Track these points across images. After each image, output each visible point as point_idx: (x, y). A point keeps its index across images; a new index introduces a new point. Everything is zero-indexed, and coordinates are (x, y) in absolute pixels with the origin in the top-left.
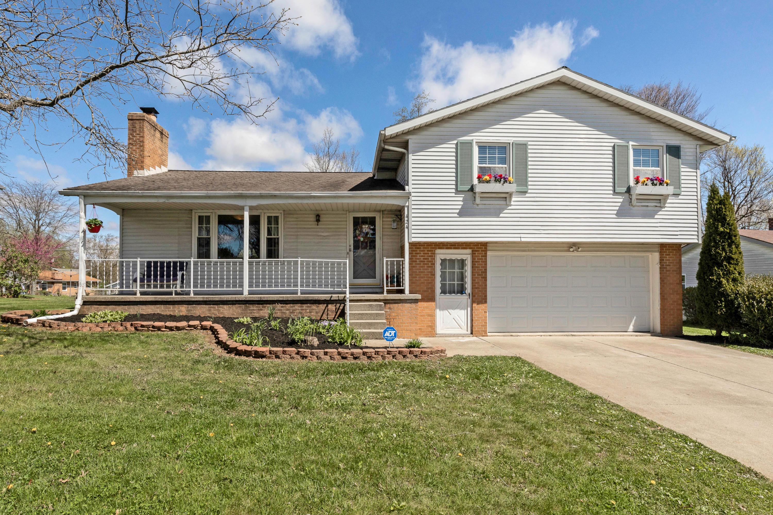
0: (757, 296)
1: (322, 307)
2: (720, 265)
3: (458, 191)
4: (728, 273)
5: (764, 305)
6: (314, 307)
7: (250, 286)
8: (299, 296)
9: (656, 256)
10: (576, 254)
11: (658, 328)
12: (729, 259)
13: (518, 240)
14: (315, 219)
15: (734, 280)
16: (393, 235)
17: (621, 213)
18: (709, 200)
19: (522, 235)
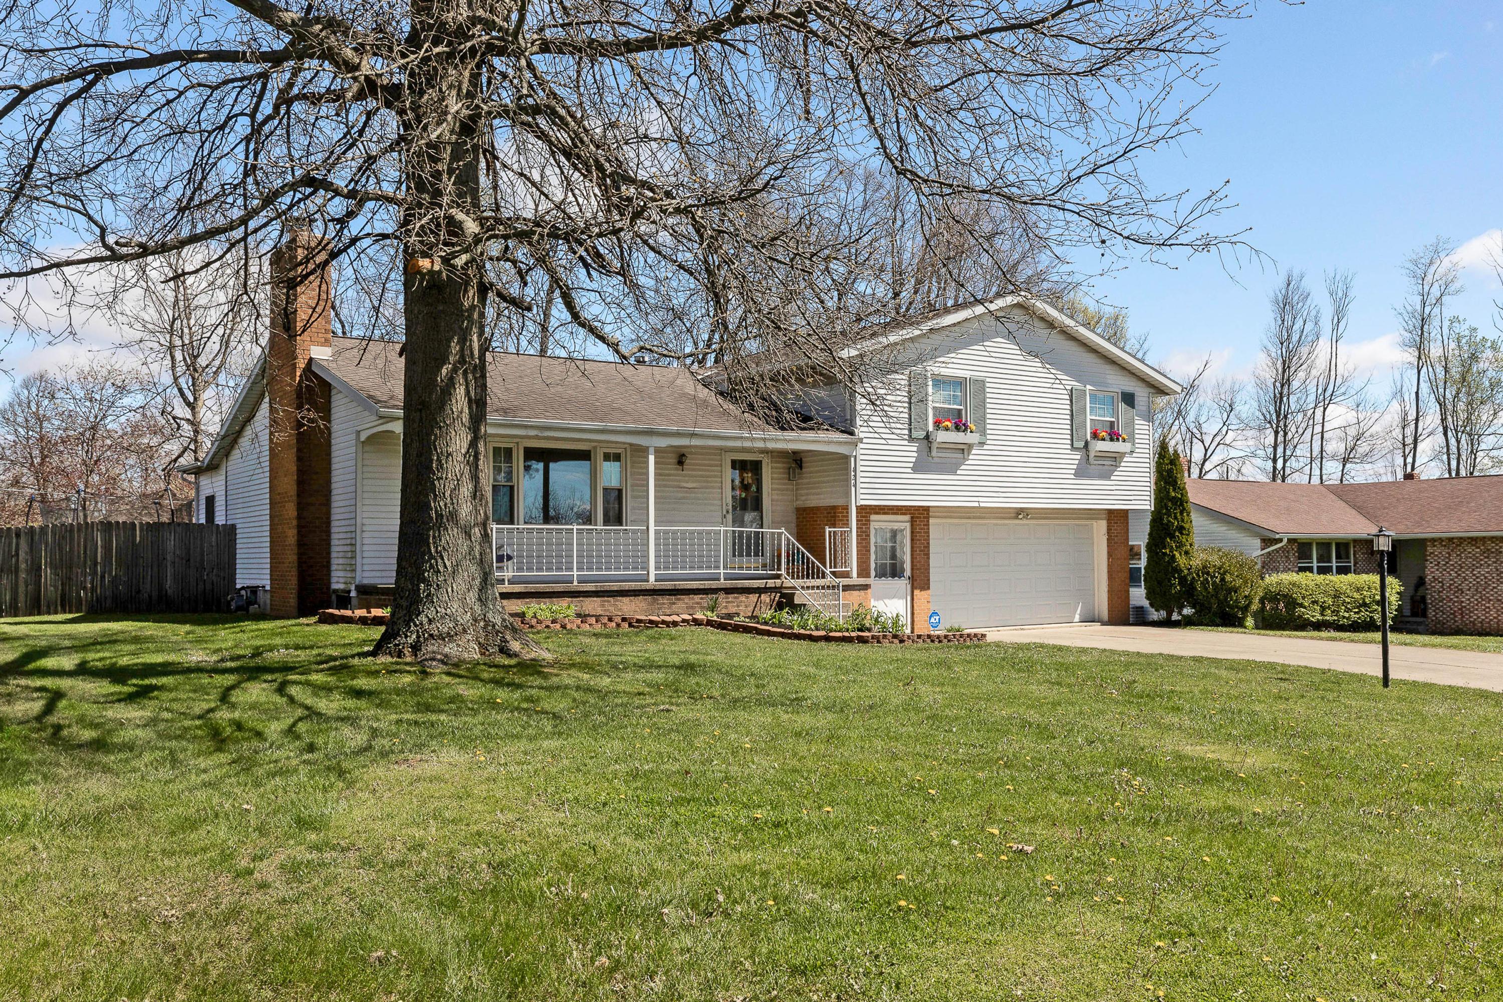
0: (1211, 570)
1: (753, 598)
2: (1172, 537)
3: (911, 439)
4: (1180, 545)
5: (1218, 580)
6: (743, 598)
7: (657, 568)
8: (723, 583)
9: (1103, 524)
10: (1025, 522)
11: (1105, 615)
12: (1181, 529)
13: (976, 504)
14: (675, 461)
15: (1187, 553)
16: (787, 490)
17: (1080, 473)
18: (1159, 458)
19: (981, 499)
